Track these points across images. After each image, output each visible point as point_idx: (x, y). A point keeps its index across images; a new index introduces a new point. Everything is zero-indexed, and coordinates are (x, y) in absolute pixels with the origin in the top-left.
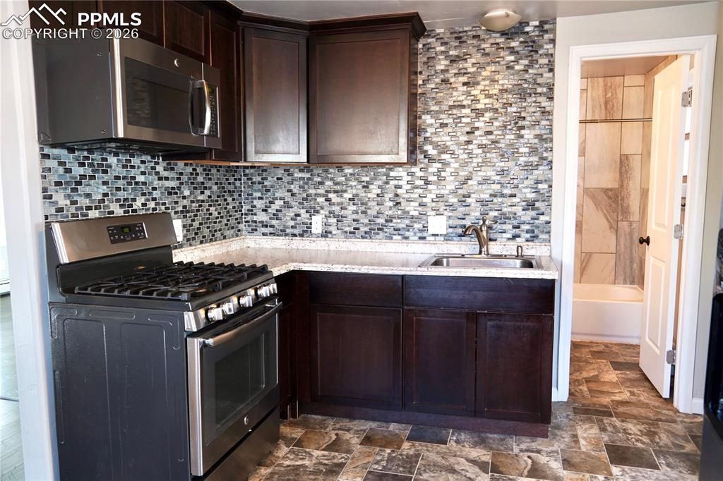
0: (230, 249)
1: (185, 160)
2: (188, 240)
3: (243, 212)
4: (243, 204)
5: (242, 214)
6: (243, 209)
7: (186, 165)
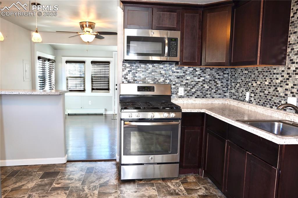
0: (213, 103)
1: (189, 65)
2: (187, 96)
3: (229, 88)
4: (229, 85)
5: (228, 89)
6: (229, 87)
7: (189, 67)
